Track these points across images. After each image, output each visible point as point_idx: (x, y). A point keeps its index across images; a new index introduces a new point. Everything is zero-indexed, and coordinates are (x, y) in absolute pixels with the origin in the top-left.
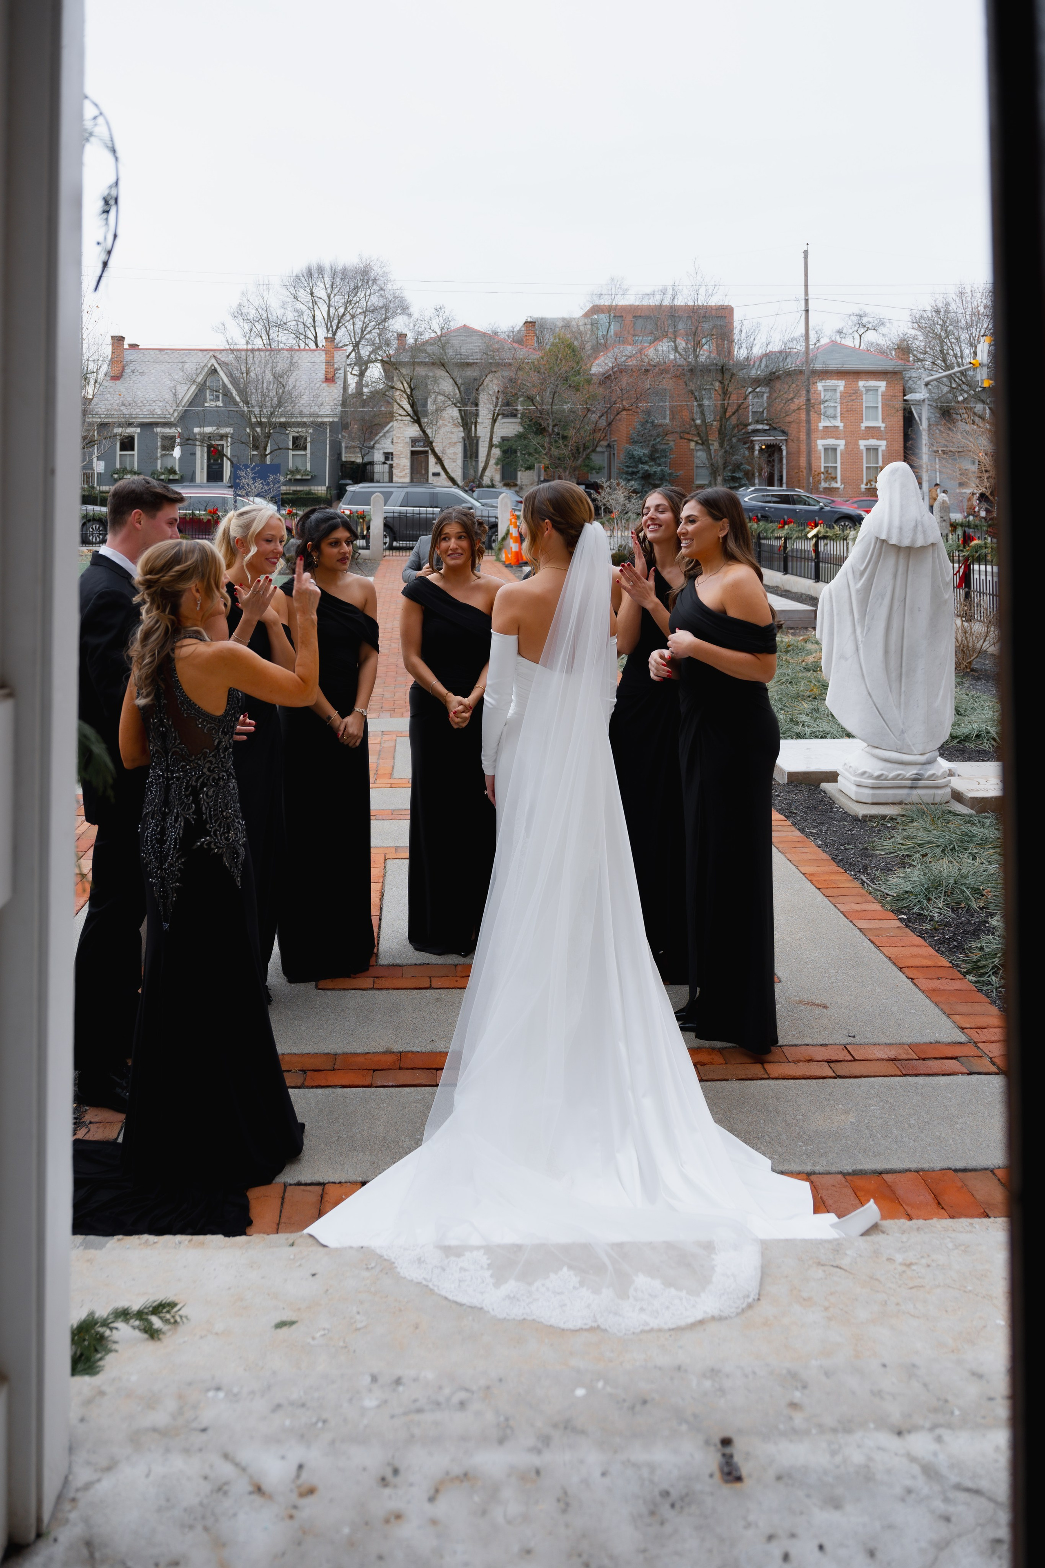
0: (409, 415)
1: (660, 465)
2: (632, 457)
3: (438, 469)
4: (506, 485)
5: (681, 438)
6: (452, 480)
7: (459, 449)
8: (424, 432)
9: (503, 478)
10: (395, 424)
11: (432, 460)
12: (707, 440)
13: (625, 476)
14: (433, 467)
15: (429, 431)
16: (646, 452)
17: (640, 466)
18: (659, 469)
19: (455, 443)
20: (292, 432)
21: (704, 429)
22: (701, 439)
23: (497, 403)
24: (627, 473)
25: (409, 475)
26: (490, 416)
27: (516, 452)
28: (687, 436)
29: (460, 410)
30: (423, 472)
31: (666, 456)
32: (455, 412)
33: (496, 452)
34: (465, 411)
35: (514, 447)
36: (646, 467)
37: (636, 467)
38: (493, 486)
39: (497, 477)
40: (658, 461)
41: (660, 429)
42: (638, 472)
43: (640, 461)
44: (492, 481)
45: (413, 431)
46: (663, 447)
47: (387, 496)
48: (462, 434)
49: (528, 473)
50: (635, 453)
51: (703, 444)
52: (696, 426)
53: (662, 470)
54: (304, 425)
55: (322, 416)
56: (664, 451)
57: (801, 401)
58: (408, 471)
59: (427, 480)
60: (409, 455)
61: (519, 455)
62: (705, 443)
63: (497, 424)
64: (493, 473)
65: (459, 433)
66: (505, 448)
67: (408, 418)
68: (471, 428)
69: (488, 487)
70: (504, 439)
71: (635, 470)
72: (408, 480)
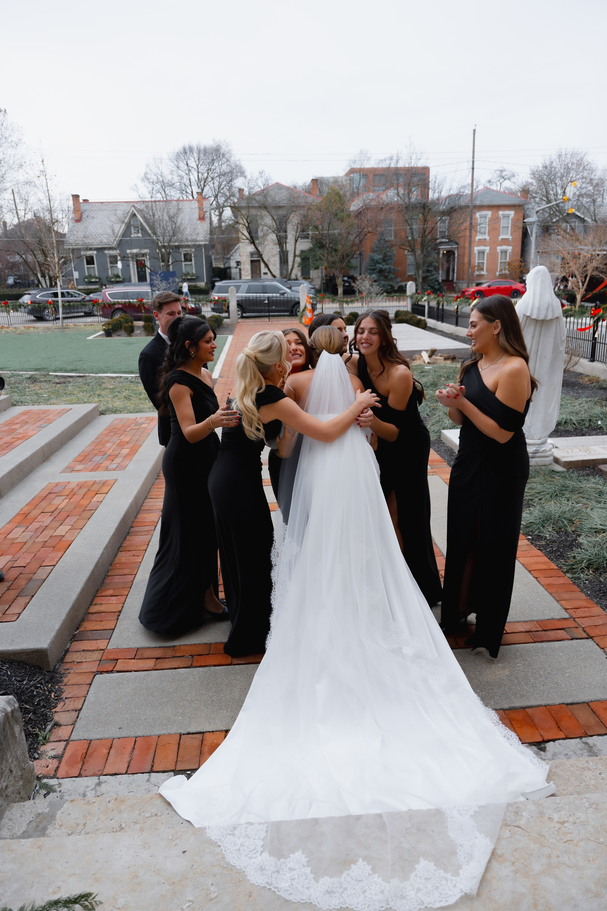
0: (248, 239)
1: (388, 264)
2: (373, 260)
3: (266, 270)
4: (304, 278)
5: (400, 248)
6: (274, 276)
7: (277, 259)
8: (257, 249)
9: (303, 274)
10: (240, 244)
11: (262, 265)
12: (414, 249)
13: (369, 271)
14: (263, 269)
15: (260, 248)
16: (381, 257)
17: (378, 265)
18: (388, 267)
19: (275, 255)
20: (183, 251)
21: (412, 242)
22: (411, 248)
23: (297, 230)
24: (370, 269)
25: (250, 274)
26: (294, 238)
27: (309, 259)
28: (403, 247)
29: (277, 236)
30: (258, 272)
31: (391, 259)
32: (273, 237)
33: (298, 259)
34: (280, 236)
35: (308, 256)
36: (381, 266)
37: (375, 266)
38: (297, 279)
39: (299, 274)
40: (387, 262)
41: (389, 244)
42: (376, 269)
43: (377, 262)
44: (296, 276)
45: (251, 248)
46: (390, 254)
47: (238, 288)
48: (279, 250)
49: (316, 271)
50: (375, 258)
51: (412, 251)
52: (408, 241)
53: (389, 267)
54: (188, 246)
55: (199, 241)
56: (390, 256)
57: (467, 224)
58: (249, 272)
59: (261, 277)
60: (249, 262)
61: (311, 260)
62: (413, 251)
63: (298, 243)
64: (297, 272)
65: (277, 249)
66: (303, 257)
67: (248, 241)
68: (283, 246)
69: (294, 280)
70: (302, 252)
71: (374, 267)
72: (249, 277)
